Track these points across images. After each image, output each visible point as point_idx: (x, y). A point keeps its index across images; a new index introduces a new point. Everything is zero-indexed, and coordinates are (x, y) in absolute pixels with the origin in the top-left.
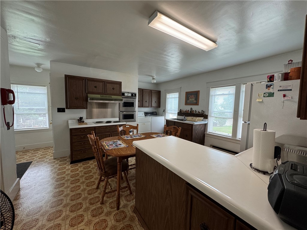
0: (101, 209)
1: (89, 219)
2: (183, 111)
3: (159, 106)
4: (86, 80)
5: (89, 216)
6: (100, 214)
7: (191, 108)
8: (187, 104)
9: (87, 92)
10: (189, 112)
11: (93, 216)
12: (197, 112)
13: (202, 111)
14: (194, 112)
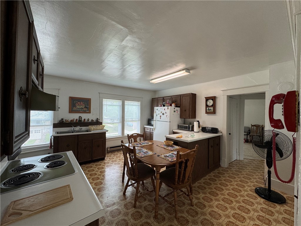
0: (197, 204)
1: (208, 208)
2: (68, 121)
5: (207, 208)
6: (201, 203)
7: (80, 116)
10: (78, 121)
11: (205, 206)
12: (90, 121)
13: (97, 118)
14: (86, 121)
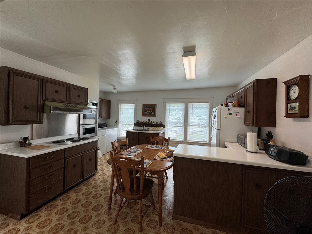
2: (141, 122)
3: (109, 117)
4: (44, 80)
7: (149, 119)
8: (144, 115)
9: (44, 99)
10: (147, 123)
12: (155, 123)
13: (160, 121)
14: (152, 123)
